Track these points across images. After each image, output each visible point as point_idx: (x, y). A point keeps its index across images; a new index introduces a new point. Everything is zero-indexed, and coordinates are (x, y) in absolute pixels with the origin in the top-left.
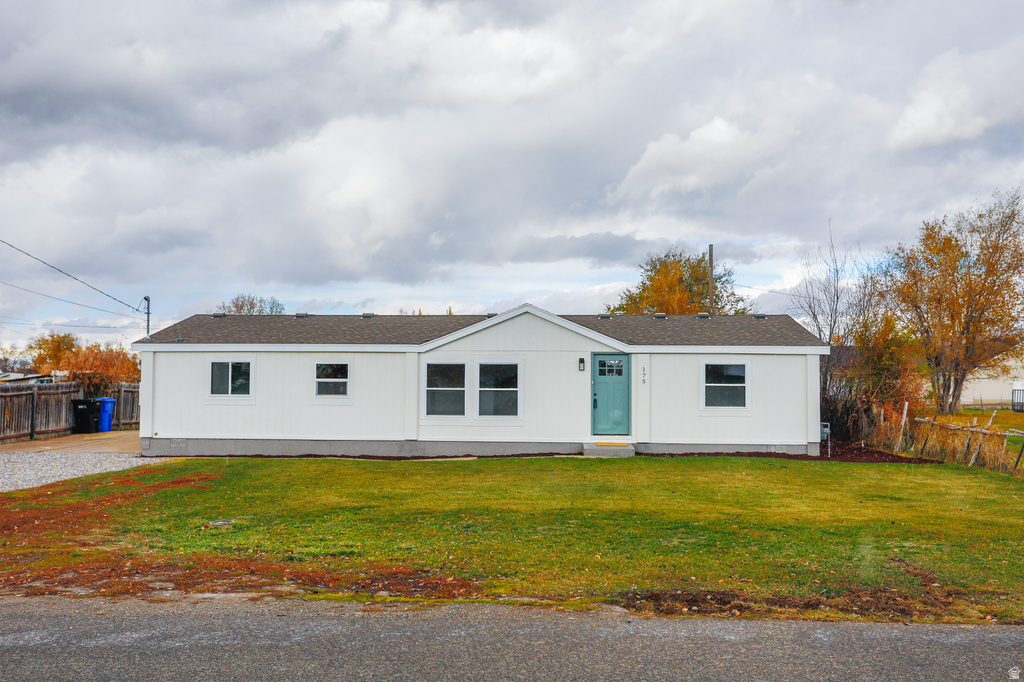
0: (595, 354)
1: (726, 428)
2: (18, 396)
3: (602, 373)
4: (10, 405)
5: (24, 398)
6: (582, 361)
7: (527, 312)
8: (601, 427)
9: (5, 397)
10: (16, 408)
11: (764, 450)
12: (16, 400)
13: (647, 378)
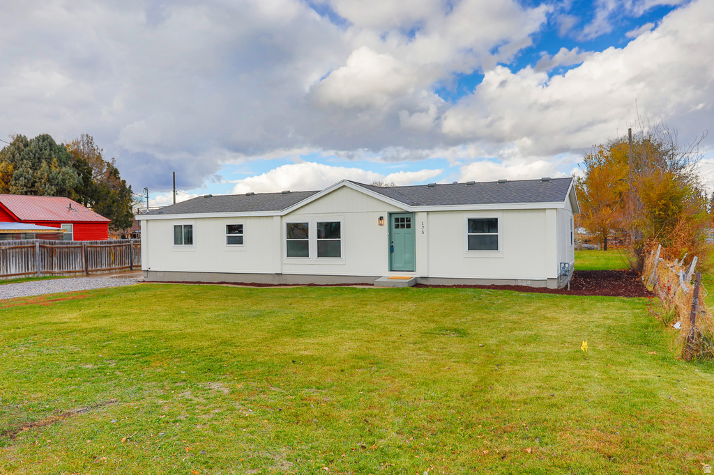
0: (390, 214)
1: (484, 266)
2: (120, 246)
3: (397, 227)
4: (113, 251)
5: (124, 247)
6: (381, 218)
7: (344, 186)
8: (395, 266)
9: (110, 247)
10: (118, 252)
11: (513, 284)
12: (118, 249)
13: (425, 229)
